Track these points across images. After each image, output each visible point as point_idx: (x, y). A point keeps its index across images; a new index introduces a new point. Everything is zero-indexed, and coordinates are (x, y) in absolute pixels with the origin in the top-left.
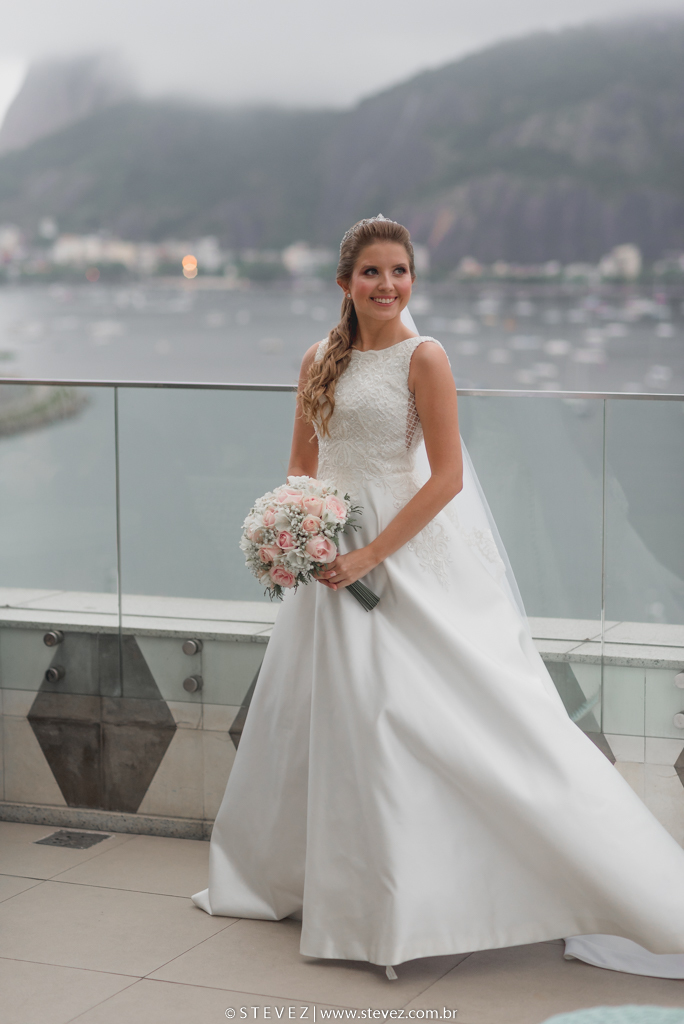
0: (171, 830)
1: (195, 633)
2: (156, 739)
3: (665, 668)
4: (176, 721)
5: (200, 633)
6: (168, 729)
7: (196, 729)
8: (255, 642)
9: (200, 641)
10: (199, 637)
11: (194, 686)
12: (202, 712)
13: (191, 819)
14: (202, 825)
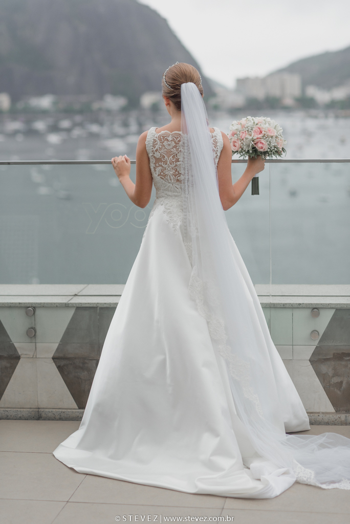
0: (20, 416)
1: (32, 303)
2: (8, 365)
3: (304, 308)
4: (20, 354)
5: (35, 303)
6: (15, 358)
7: (32, 358)
8: (68, 307)
9: (34, 307)
10: (34, 306)
11: (32, 333)
12: (36, 348)
13: (31, 408)
14: (38, 411)
